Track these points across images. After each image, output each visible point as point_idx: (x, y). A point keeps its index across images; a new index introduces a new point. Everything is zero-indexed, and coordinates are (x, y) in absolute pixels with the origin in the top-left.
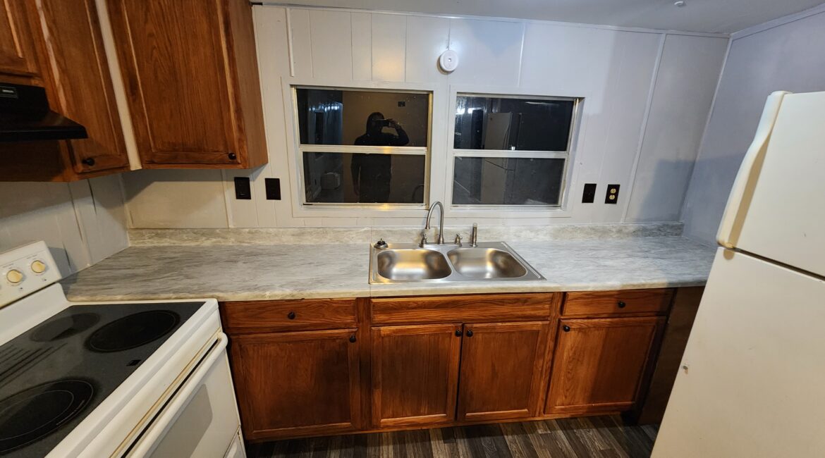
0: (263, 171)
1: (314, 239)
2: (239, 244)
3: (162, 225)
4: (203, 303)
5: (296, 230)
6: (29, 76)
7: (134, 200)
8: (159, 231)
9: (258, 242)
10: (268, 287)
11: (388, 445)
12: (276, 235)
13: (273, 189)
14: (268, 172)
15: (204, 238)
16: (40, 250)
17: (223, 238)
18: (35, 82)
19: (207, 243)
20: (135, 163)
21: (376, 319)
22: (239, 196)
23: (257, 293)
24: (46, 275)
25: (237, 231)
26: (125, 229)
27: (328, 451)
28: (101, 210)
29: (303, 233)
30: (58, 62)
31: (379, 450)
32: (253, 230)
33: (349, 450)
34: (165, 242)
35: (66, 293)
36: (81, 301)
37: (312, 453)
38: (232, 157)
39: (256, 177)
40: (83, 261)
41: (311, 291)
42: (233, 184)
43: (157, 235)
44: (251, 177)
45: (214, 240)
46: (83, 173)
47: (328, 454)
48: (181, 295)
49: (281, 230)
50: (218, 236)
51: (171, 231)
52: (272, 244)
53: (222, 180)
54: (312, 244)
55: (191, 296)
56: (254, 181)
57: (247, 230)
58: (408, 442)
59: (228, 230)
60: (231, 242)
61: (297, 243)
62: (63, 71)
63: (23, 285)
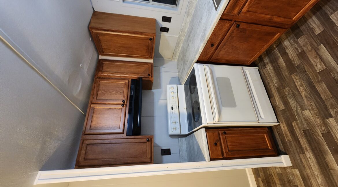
0: (159, 21)
1: (192, 9)
2: (185, 36)
3: (172, 53)
4: (194, 67)
5: (186, 15)
6: (129, 82)
7: (163, 57)
8: (174, 54)
9: (186, 30)
10: (199, 48)
11: (311, 17)
12: (185, 23)
13: (167, 19)
14: (159, 20)
15: (180, 45)
16: (169, 87)
17: (181, 40)
18: (130, 80)
19: (181, 45)
20: (151, 61)
21: (236, 13)
22: (167, 31)
23: (198, 53)
24: (174, 87)
25: (180, 36)
26: (171, 61)
27: (283, 43)
28: (164, 66)
29: (188, 13)
30: (125, 75)
31: (307, 24)
32: (181, 31)
33: (291, 36)
34: (178, 54)
35: (181, 84)
36: (184, 83)
37: (276, 49)
38: (151, 39)
39: (161, 24)
40: (176, 75)
41: (206, 37)
42: (162, 32)
43: (175, 55)
44: (161, 26)
45: (181, 43)
46: (152, 77)
47: (283, 44)
48: (190, 68)
49: (184, 21)
50: (180, 42)
51: (175, 52)
52: (188, 26)
53: (161, 35)
54: (194, 10)
55: (191, 67)
56: (162, 25)
57: (180, 32)
58: (323, 6)
59: (179, 38)
60: (183, 38)
61: (192, 16)
62: (127, 74)
63: (175, 92)
